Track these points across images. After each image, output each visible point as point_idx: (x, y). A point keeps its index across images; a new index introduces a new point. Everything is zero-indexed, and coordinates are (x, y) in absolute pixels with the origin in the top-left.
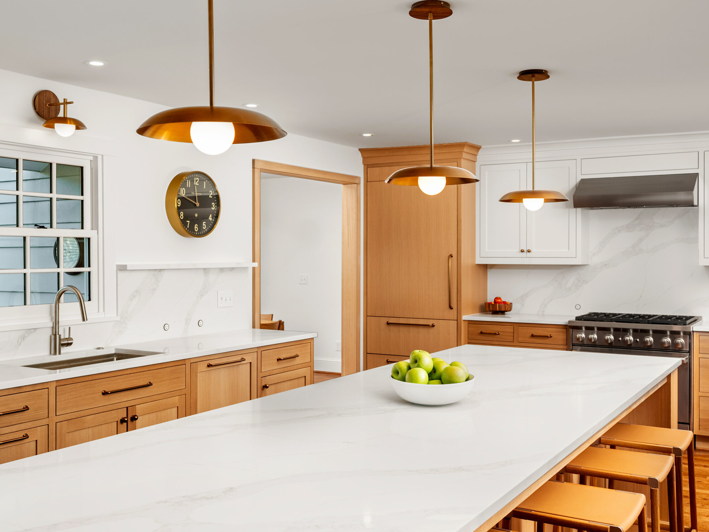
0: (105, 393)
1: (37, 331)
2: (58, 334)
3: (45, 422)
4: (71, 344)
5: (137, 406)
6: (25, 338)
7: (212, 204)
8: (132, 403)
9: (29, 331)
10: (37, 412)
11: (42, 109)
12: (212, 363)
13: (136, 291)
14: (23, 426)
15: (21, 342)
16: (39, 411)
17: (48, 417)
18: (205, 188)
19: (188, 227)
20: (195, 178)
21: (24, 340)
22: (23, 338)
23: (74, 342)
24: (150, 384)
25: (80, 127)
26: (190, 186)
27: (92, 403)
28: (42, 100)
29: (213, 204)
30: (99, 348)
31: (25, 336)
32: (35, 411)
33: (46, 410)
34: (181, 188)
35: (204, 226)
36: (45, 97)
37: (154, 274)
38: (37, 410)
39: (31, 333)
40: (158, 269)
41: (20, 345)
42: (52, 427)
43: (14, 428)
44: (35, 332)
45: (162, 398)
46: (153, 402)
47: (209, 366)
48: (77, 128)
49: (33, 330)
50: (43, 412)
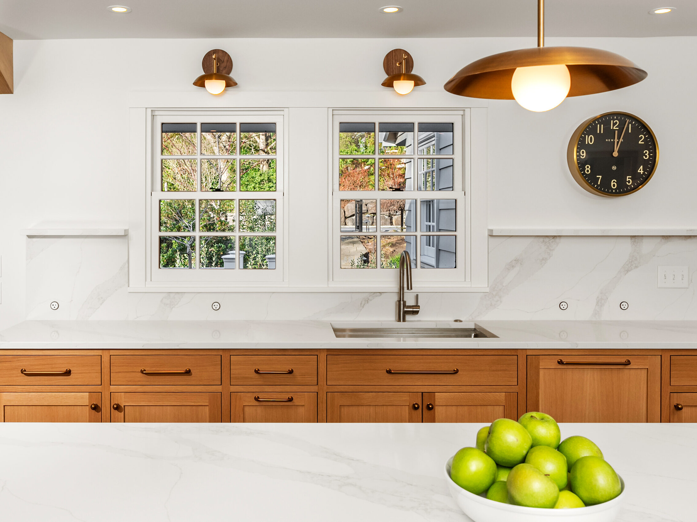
0: (389, 372)
1: (383, 295)
2: (403, 301)
3: (315, 388)
4: (417, 312)
5: (436, 393)
6: (369, 300)
7: (644, 152)
8: (431, 389)
9: (374, 294)
10: (305, 378)
11: (391, 70)
12: (565, 360)
13: (515, 260)
14: (288, 388)
15: (364, 305)
16: (306, 377)
17: (317, 385)
18: (630, 132)
19: (599, 183)
20: (612, 121)
21: (367, 303)
22: (367, 301)
23: (421, 310)
24: (456, 372)
25: (419, 82)
26: (602, 132)
27: (373, 380)
28: (392, 60)
29: (646, 152)
30: (456, 321)
31: (369, 299)
32: (302, 375)
33: (315, 377)
34: (587, 136)
35: (629, 182)
36: (395, 56)
37: (544, 241)
38: (305, 376)
39: (376, 296)
40: (550, 236)
41: (363, 307)
42: (322, 396)
43: (278, 389)
44: (380, 295)
45: (477, 391)
46: (462, 393)
47: (560, 363)
48: (416, 85)
49: (378, 294)
50: (311, 379)
